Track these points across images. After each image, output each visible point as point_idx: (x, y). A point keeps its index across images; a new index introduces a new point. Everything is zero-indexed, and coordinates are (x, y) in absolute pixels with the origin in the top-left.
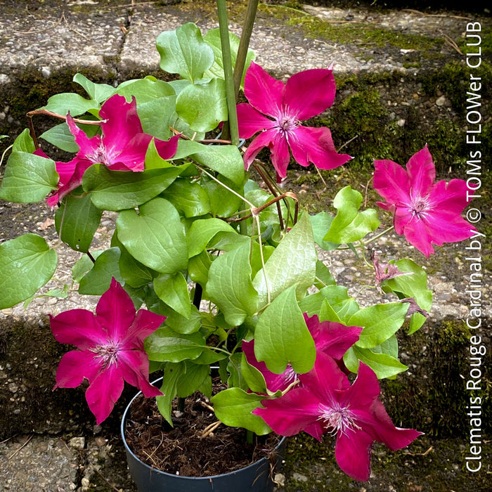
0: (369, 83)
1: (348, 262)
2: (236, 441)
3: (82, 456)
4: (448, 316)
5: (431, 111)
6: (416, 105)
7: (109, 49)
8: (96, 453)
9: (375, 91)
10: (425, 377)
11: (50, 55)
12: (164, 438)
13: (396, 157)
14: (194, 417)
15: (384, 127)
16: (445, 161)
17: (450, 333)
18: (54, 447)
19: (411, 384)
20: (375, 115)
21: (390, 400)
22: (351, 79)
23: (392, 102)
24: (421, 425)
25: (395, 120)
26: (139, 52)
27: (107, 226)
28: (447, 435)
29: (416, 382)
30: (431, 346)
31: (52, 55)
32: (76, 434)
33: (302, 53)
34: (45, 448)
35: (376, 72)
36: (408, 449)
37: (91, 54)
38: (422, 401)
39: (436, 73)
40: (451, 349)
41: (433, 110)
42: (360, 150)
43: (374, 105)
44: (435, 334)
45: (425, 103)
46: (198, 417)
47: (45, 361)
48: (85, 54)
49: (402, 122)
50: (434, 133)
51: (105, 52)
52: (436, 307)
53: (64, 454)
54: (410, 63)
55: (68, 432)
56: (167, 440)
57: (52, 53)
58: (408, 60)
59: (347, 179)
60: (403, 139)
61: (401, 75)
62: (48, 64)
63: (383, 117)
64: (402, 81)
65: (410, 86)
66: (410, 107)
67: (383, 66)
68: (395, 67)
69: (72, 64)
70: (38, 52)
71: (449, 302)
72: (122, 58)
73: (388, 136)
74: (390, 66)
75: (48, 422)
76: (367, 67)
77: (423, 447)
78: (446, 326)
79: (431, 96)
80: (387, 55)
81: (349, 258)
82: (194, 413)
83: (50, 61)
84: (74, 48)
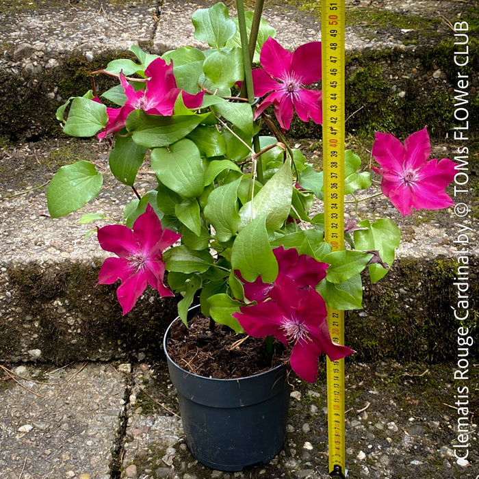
0: (372, 59)
1: (353, 213)
2: (258, 353)
3: (129, 379)
4: (440, 255)
5: (429, 84)
6: (415, 78)
7: (143, 35)
8: (141, 376)
9: (377, 66)
10: (421, 309)
11: (92, 41)
12: (199, 352)
13: (398, 125)
14: (223, 336)
15: (386, 98)
16: (442, 128)
17: (441, 271)
18: (105, 371)
19: (409, 316)
20: (378, 88)
21: (391, 330)
22: (357, 56)
23: (393, 76)
24: (418, 352)
25: (397, 92)
26: (169, 37)
27: (145, 187)
28: (441, 360)
29: (413, 314)
30: (425, 282)
31: (94, 42)
32: (124, 361)
33: (313, 35)
34: (98, 372)
35: (379, 49)
36: (407, 371)
37: (128, 40)
38: (419, 330)
39: (432, 49)
40: (442, 284)
41: (430, 82)
42: (366, 120)
43: (378, 79)
44: (429, 271)
45: (423, 76)
46: (227, 336)
47: (97, 298)
48: (122, 40)
49: (402, 94)
50: (431, 103)
51: (140, 38)
52: (429, 248)
53: (114, 377)
54: (409, 41)
55: (117, 360)
56: (202, 353)
57: (94, 39)
58: (407, 38)
59: (355, 145)
60: (404, 109)
61: (401, 52)
62: (91, 49)
63: (385, 90)
64: (402, 57)
65: (409, 61)
66: (409, 80)
67: (385, 44)
68: (396, 45)
69: (112, 48)
70: (82, 39)
71: (441, 244)
72: (155, 42)
73: (390, 106)
74: (391, 43)
75: (100, 351)
76: (370, 45)
77: (420, 370)
78: (438, 264)
79: (428, 70)
80: (389, 34)
81: (354, 210)
82: (223, 333)
83: (92, 47)
84: (113, 35)
